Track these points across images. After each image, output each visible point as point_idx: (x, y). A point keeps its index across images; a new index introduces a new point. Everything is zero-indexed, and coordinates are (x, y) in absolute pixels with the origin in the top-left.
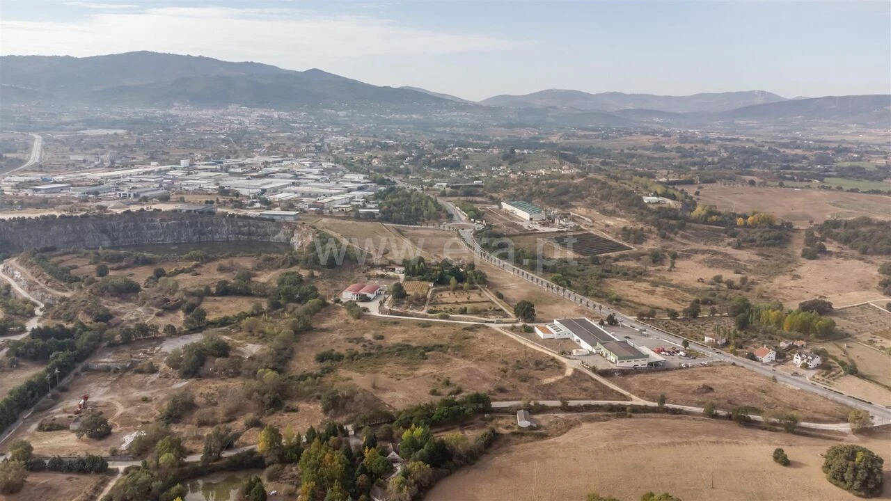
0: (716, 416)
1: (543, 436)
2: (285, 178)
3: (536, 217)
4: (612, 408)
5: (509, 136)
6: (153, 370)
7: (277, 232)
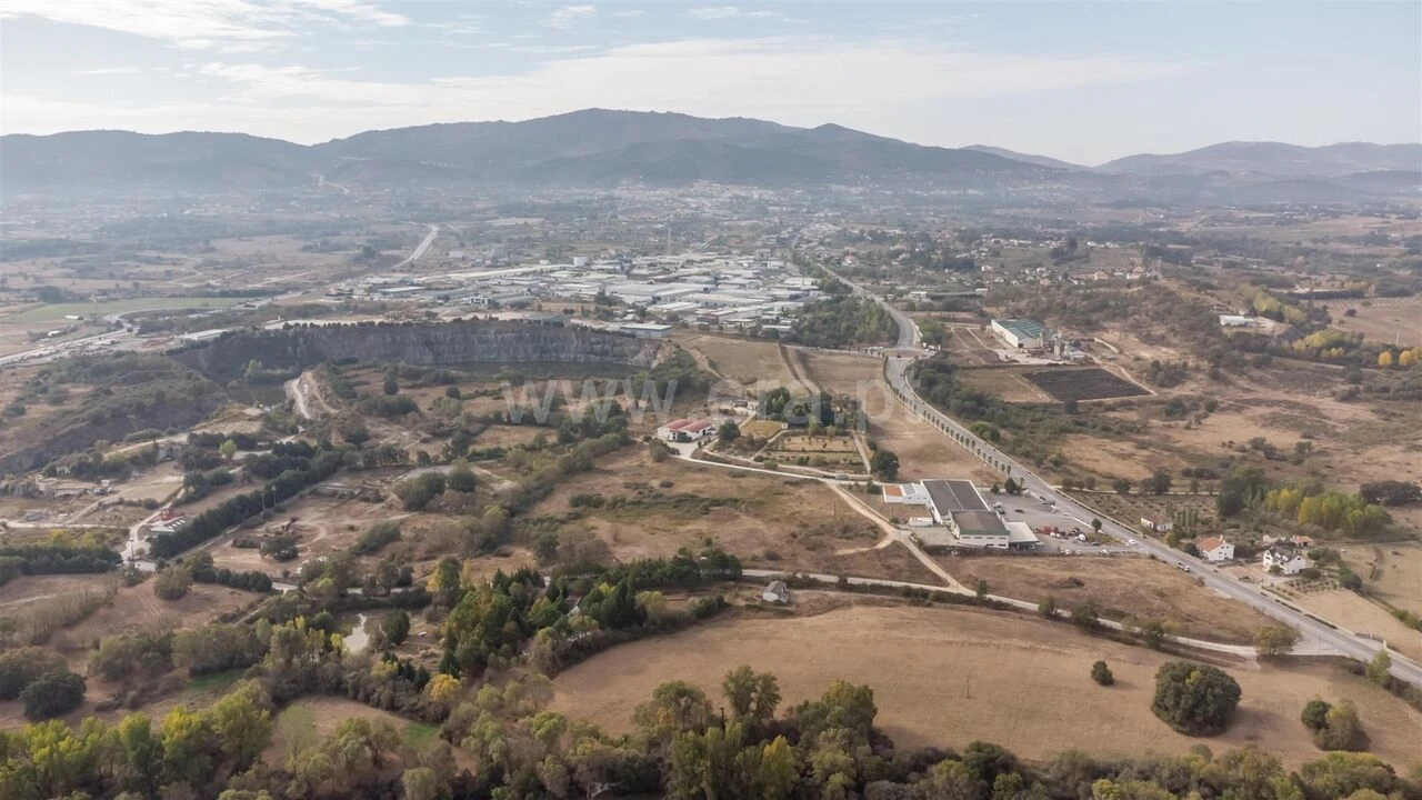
0: (1057, 618)
1: (791, 614)
2: (700, 283)
3: (1030, 343)
4: (908, 592)
6: (379, 500)
7: (637, 353)
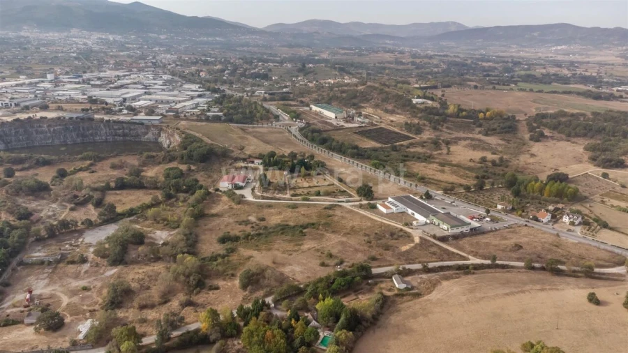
0: (533, 268)
1: (418, 295)
2: (138, 89)
3: (340, 115)
4: (459, 268)
5: (293, 54)
6: (84, 260)
7: (146, 133)
